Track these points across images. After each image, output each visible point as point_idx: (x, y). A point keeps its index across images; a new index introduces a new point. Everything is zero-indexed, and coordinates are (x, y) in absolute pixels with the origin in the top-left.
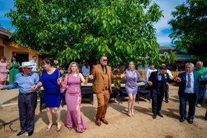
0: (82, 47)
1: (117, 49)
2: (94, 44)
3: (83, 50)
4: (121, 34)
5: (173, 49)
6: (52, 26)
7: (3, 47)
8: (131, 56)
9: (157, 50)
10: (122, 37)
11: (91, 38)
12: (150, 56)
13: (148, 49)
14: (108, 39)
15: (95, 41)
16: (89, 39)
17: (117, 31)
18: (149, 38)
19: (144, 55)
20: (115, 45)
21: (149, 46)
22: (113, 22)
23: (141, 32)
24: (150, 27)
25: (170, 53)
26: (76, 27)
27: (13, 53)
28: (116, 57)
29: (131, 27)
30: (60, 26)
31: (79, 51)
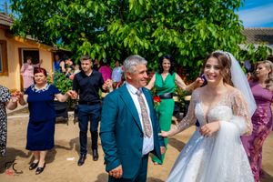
0: (109, 40)
1: (156, 41)
3: (110, 44)
6: (65, 8)
7: (6, 42)
8: (182, 53)
15: (121, 30)
20: (154, 35)
21: (214, 33)
26: (96, 8)
27: (20, 49)
30: (76, 7)
31: (105, 46)
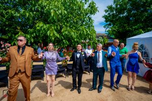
0: (35, 32)
1: (63, 34)
2: (44, 29)
3: (36, 35)
4: (67, 22)
5: (106, 35)
8: (75, 40)
9: (94, 35)
10: (68, 25)
11: (41, 24)
12: (90, 39)
13: (88, 35)
14: (57, 26)
15: (45, 27)
16: (40, 25)
17: (64, 19)
18: (89, 27)
19: (85, 39)
20: (62, 31)
21: (89, 32)
22: (60, 11)
23: (83, 22)
24: (90, 19)
25: (103, 38)
26: (27, 14)
28: (64, 41)
29: (75, 17)
30: (13, 12)
31: (33, 36)
